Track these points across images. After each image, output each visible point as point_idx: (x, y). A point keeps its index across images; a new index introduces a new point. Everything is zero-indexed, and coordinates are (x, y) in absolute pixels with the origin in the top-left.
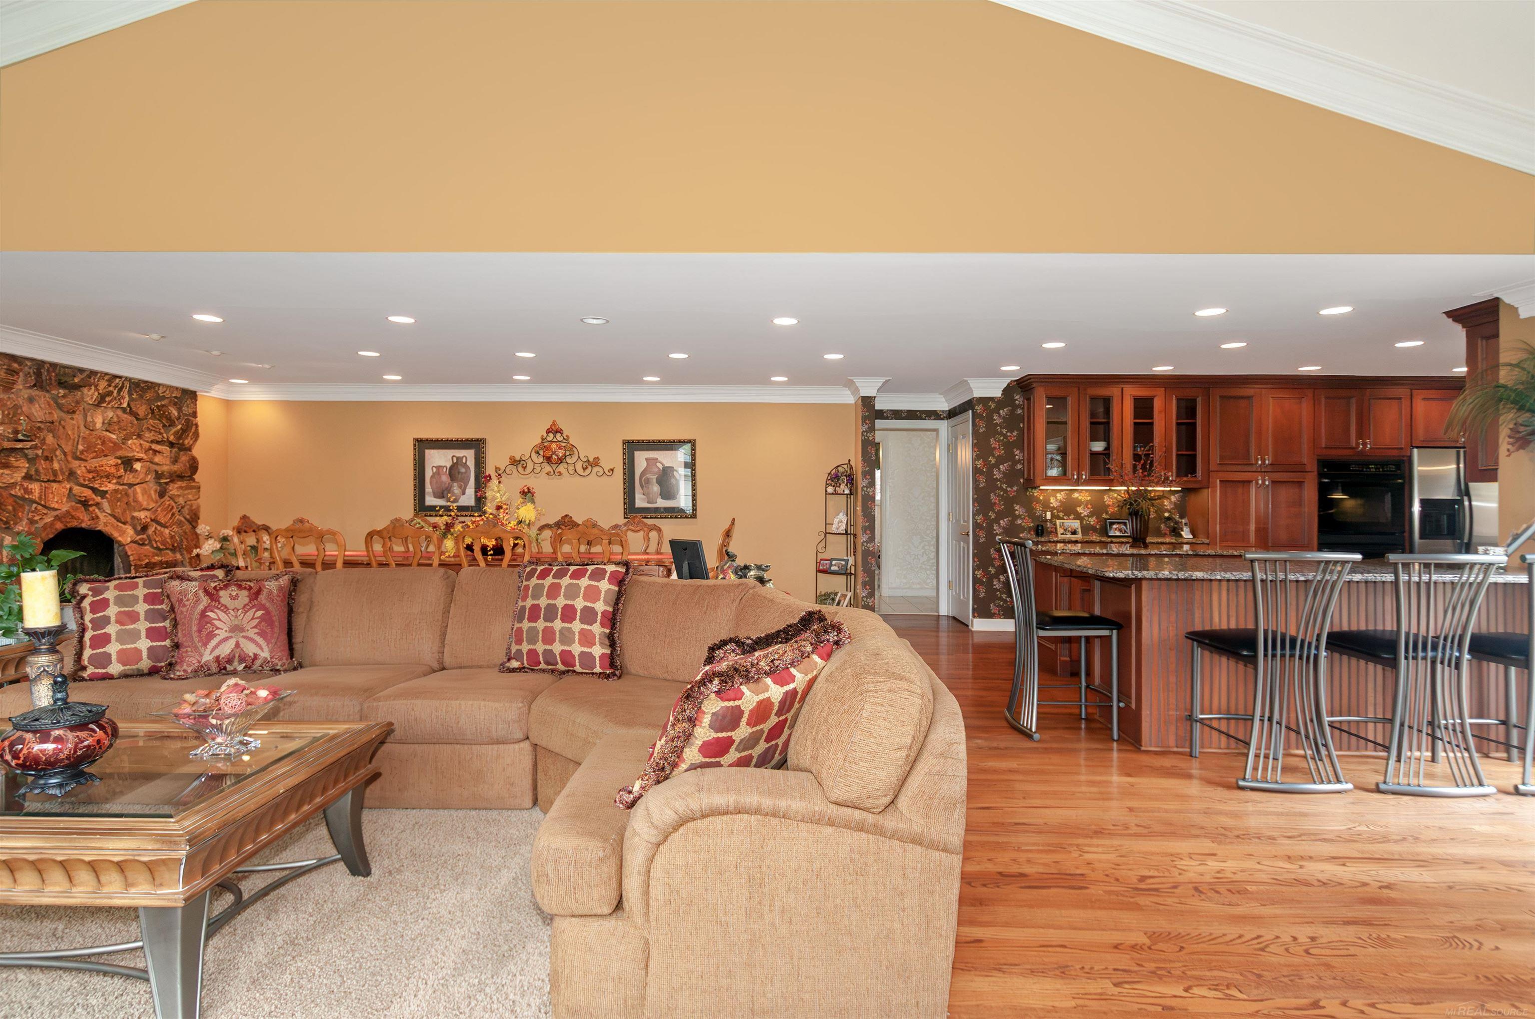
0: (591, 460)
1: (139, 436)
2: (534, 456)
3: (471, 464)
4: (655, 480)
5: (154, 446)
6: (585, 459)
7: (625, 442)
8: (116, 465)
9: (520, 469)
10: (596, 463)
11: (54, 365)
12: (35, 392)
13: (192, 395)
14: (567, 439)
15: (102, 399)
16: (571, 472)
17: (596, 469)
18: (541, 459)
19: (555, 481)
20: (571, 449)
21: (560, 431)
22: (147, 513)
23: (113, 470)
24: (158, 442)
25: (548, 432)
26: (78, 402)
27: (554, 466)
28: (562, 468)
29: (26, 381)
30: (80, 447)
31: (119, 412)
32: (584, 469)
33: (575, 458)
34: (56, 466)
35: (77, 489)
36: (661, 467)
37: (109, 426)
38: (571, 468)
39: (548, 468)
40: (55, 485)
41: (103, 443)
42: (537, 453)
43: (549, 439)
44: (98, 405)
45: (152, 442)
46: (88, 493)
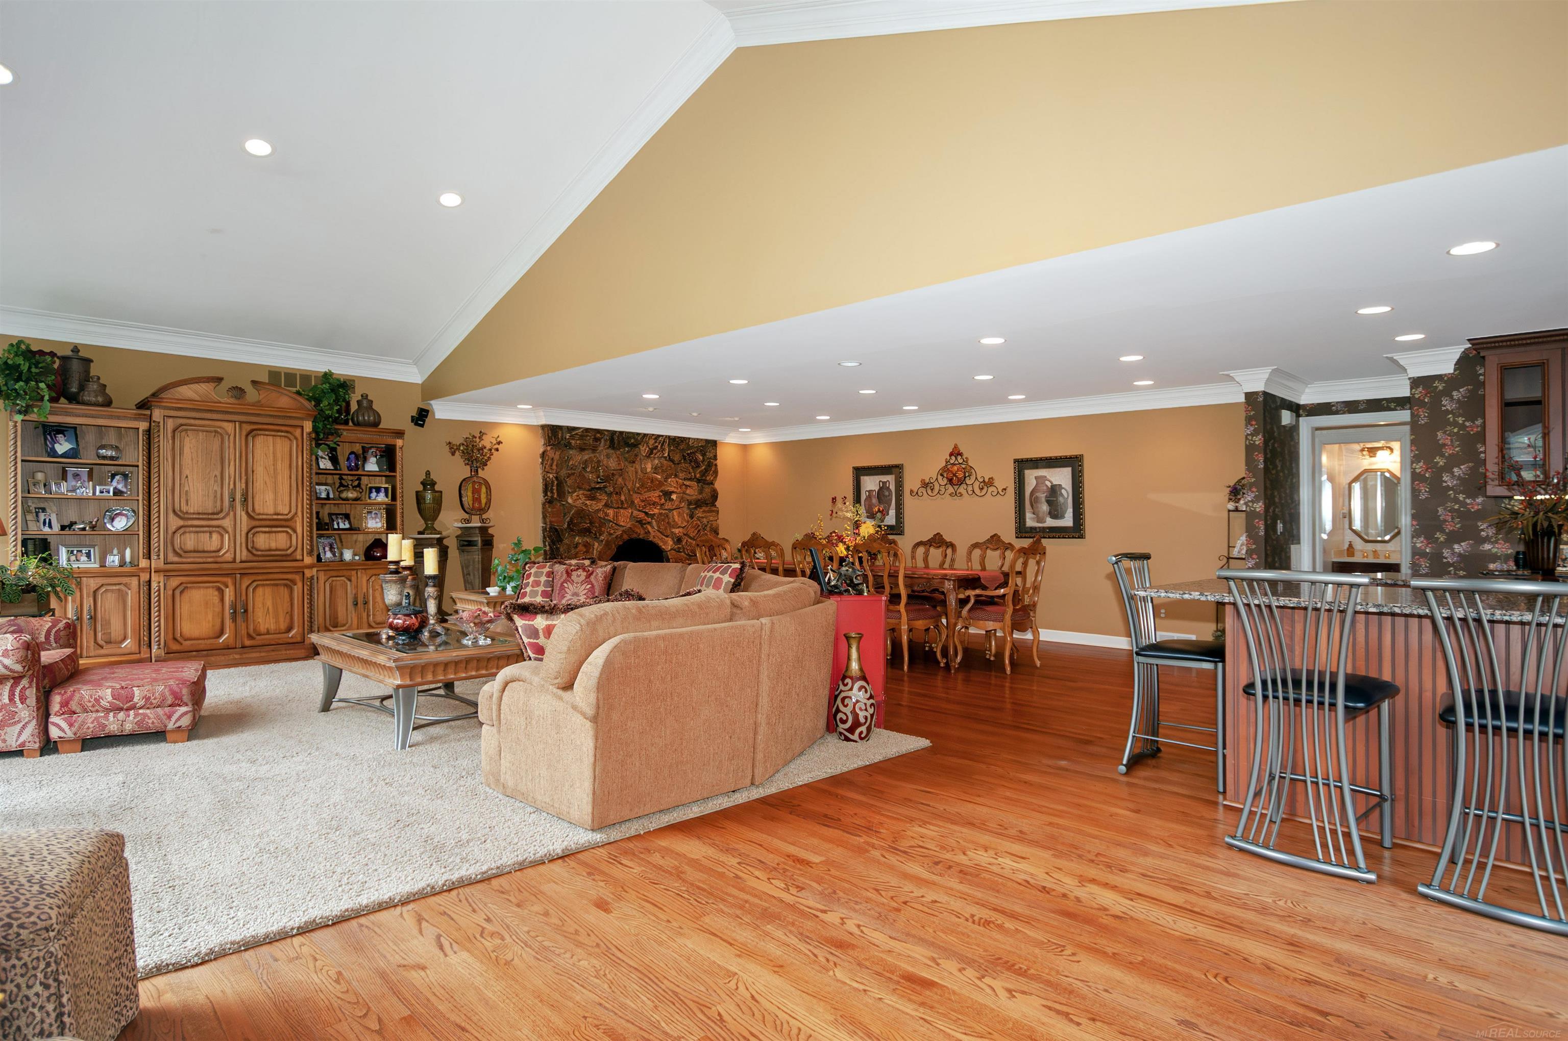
0: (987, 480)
1: (676, 476)
2: (940, 478)
3: (892, 487)
4: (1043, 500)
5: (687, 483)
6: (981, 480)
7: (1016, 461)
8: (659, 496)
9: (929, 492)
10: (989, 483)
11: (621, 433)
12: (611, 451)
13: (714, 443)
14: (966, 461)
15: (651, 452)
16: (970, 493)
17: (991, 489)
18: (945, 481)
19: (957, 501)
20: (968, 471)
21: (961, 454)
22: (681, 530)
23: (657, 500)
24: (690, 479)
25: (951, 454)
26: (636, 455)
27: (956, 487)
28: (962, 489)
29: (605, 445)
30: (637, 485)
31: (663, 460)
32: (982, 489)
33: (973, 478)
34: (623, 498)
35: (636, 513)
36: (1049, 484)
37: (656, 469)
38: (970, 488)
39: (951, 489)
40: (622, 511)
41: (652, 481)
42: (942, 475)
43: (952, 462)
44: (648, 456)
45: (685, 479)
46: (642, 515)
